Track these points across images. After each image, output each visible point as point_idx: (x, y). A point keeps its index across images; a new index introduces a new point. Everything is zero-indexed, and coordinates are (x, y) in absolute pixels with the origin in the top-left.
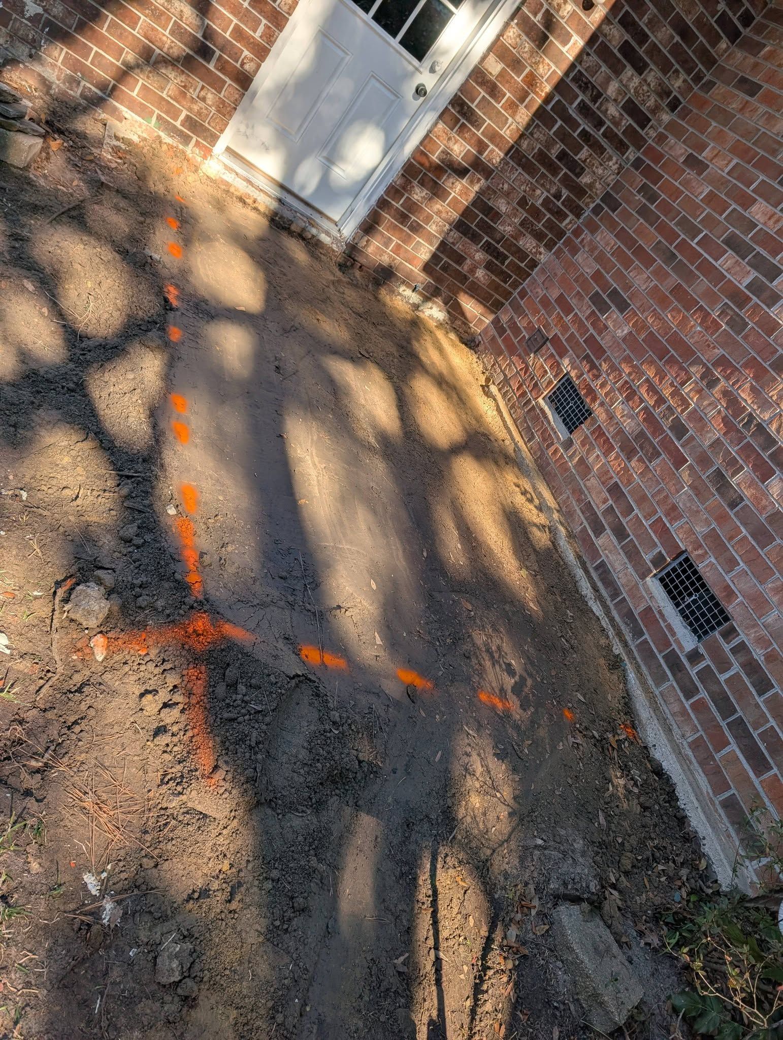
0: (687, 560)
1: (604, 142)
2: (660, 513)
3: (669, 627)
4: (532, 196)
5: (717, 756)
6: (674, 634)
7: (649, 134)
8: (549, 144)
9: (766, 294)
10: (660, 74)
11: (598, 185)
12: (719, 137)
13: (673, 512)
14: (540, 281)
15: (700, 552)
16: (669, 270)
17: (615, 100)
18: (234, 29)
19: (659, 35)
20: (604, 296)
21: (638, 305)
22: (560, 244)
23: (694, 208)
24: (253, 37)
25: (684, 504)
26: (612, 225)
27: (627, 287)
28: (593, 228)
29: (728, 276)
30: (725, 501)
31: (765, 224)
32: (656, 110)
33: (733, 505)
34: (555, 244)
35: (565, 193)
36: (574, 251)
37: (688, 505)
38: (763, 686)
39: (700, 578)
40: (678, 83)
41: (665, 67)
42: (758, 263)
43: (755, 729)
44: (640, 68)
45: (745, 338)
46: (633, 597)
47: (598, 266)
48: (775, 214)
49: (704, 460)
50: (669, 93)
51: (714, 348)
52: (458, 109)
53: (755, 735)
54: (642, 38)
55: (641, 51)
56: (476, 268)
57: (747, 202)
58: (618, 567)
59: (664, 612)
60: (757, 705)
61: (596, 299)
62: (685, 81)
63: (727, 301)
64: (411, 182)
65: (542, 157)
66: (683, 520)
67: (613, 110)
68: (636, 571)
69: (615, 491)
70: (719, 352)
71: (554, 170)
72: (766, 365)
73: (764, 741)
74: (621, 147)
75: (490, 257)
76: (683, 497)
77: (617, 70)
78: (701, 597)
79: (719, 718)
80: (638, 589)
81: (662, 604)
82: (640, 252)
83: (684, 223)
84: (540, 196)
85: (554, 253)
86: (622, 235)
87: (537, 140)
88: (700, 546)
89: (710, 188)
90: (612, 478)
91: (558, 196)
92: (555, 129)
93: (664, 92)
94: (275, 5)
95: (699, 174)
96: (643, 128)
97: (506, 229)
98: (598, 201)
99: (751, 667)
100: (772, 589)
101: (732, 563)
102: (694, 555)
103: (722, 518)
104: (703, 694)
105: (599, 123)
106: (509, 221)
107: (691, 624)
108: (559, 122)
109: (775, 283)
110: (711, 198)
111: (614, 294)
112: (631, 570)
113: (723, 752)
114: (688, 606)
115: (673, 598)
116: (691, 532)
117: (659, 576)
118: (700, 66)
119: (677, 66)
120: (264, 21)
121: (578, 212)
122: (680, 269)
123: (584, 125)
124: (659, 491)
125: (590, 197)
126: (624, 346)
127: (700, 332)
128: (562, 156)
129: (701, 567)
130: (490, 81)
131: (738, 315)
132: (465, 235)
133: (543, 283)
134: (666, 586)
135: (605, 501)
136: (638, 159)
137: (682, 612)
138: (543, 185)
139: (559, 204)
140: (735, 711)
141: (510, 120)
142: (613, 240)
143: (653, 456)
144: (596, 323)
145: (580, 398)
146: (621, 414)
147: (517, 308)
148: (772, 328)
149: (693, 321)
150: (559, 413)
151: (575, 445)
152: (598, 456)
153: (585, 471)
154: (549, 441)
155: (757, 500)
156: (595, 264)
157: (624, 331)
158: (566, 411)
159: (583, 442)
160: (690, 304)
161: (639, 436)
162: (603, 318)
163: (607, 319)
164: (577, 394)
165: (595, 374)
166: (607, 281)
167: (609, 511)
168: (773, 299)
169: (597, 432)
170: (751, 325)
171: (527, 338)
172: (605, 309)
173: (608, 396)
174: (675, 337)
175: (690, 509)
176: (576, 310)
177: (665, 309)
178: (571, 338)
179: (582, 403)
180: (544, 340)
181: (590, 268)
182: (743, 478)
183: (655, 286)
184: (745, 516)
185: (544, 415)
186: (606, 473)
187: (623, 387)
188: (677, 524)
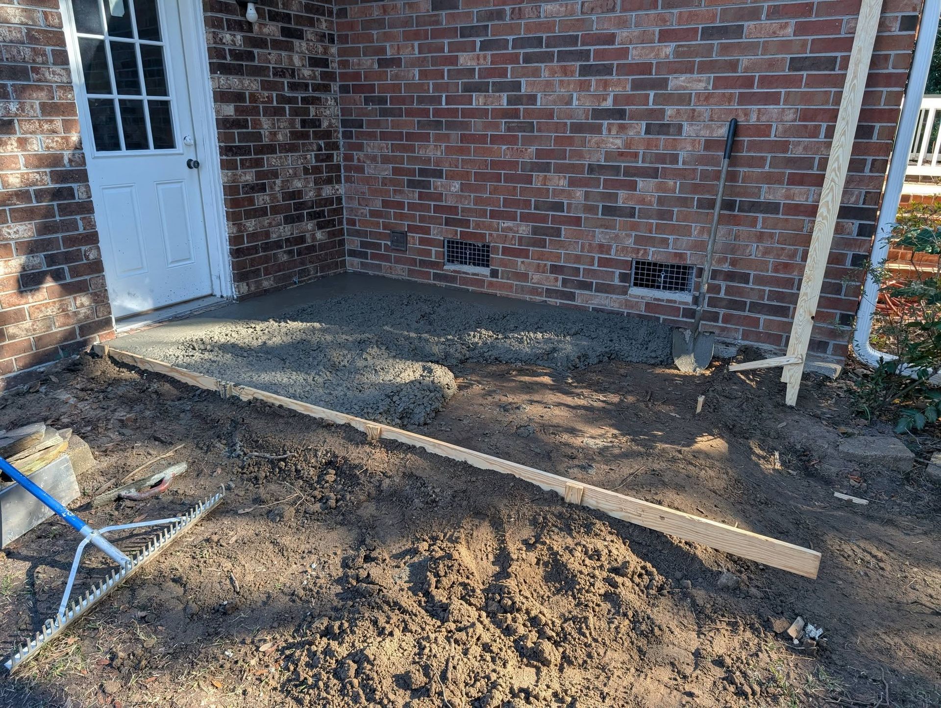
0: (637, 263)
1: (316, 94)
2: (597, 256)
3: (668, 301)
4: (308, 162)
5: (761, 329)
6: (675, 302)
7: (334, 67)
8: (292, 123)
9: (525, 100)
10: (312, 29)
11: (333, 121)
12: (387, 37)
13: (602, 248)
14: (355, 204)
15: (642, 252)
16: (444, 132)
17: (303, 66)
18: (63, 240)
19: (294, 8)
20: (417, 178)
21: (447, 165)
22: (343, 174)
23: (420, 87)
24: (80, 234)
25: (605, 239)
26: (372, 136)
27: (428, 161)
28: (360, 147)
29: (489, 107)
30: (626, 217)
31: (478, 64)
32: (326, 50)
33: (632, 215)
34: (340, 176)
35: (322, 143)
36: (360, 170)
37: (608, 237)
38: (745, 278)
39: (655, 264)
40: (324, 25)
41: (311, 23)
42: (500, 88)
43: (763, 300)
44: (300, 36)
45: (539, 130)
46: (632, 307)
47: (391, 166)
48: (478, 55)
49: (589, 209)
50: (324, 35)
51: (526, 150)
52: (230, 154)
53: (766, 302)
54: (287, 18)
55: (293, 26)
56: (314, 235)
57: (454, 61)
58: (607, 302)
59: (657, 297)
60: (751, 289)
61: (412, 184)
62: (326, 21)
63: (504, 121)
64: (241, 224)
65: (295, 135)
66: (614, 247)
67: (307, 72)
68: (618, 294)
69: (555, 269)
70: (532, 149)
71: (305, 136)
72: (568, 134)
73: (773, 300)
74: (326, 88)
75: (315, 221)
76: (600, 236)
77: (290, 48)
78: (666, 272)
79: (742, 313)
80: (630, 301)
81: (651, 295)
82: (410, 136)
83: (421, 100)
84: (311, 156)
85: (346, 182)
86: (384, 136)
87: (284, 128)
88: (638, 250)
89: (417, 69)
90: (545, 265)
91: (320, 149)
92: (287, 112)
93: (322, 37)
94: (77, 200)
95: (399, 66)
96: (328, 67)
97: (310, 195)
98: (341, 130)
99: (730, 276)
100: (698, 233)
101: (665, 242)
102: (640, 257)
103: (634, 227)
104: (722, 312)
105: (306, 86)
106: (307, 189)
107: (676, 289)
108: (287, 107)
109: (523, 90)
110: (424, 74)
111: (422, 172)
112: (614, 296)
113: (761, 325)
114: (665, 282)
115: (652, 286)
116: (625, 249)
117: (632, 284)
118: (326, 5)
119: (316, 16)
120: (78, 217)
121: (336, 147)
122: (450, 126)
123: (299, 95)
124: (583, 246)
125: (335, 131)
126: (466, 194)
127: (508, 149)
128: (304, 123)
129: (650, 258)
130: (234, 121)
131: (521, 122)
132: (293, 222)
133: (360, 204)
134: (641, 285)
135: (556, 280)
136: (340, 86)
137: (665, 288)
138: (308, 151)
139: (324, 152)
140: (746, 302)
141: (262, 131)
142: (383, 143)
143: (558, 233)
144: (430, 196)
145: (470, 244)
146: (510, 229)
147: (358, 233)
148: (550, 114)
149: (496, 146)
150: (466, 263)
151: (500, 269)
152: (522, 262)
153: (524, 277)
154: (480, 282)
155: (642, 201)
156: (386, 166)
157: (456, 186)
158: (470, 259)
159: (503, 264)
160: (482, 139)
161: (535, 231)
162: (432, 190)
163: (435, 189)
164: (466, 244)
165: (465, 223)
166: (409, 169)
167: (565, 282)
168: (532, 99)
169: (506, 251)
170: (535, 121)
171: (389, 243)
172: (427, 185)
173: (490, 227)
174: (494, 164)
175: (611, 238)
176: (406, 201)
177: (469, 154)
178: (422, 219)
179: (474, 245)
180: (404, 234)
181: (386, 170)
182: (623, 198)
183: (447, 147)
184: (645, 214)
185: (458, 272)
186: (539, 265)
187: (494, 215)
188: (613, 251)
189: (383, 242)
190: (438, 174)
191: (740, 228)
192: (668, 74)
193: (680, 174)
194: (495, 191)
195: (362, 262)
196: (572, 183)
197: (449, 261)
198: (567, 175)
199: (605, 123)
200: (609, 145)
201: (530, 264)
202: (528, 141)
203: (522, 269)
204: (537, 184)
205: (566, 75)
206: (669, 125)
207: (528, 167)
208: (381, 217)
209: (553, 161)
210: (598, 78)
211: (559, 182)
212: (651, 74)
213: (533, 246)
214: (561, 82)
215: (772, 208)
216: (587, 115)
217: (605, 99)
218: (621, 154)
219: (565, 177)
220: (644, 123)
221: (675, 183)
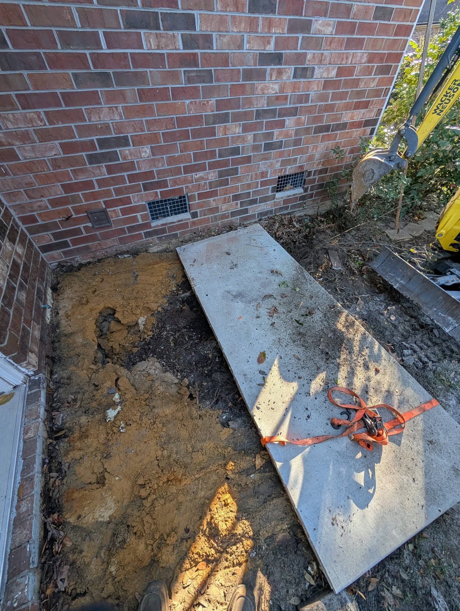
0: (280, 178)
2: (260, 181)
3: (294, 195)
6: (296, 194)
9: (201, 42)
13: (264, 174)
14: (25, 200)
15: (283, 170)
16: (116, 88)
20: (99, 151)
21: (131, 130)
25: (265, 168)
27: (106, 128)
29: (164, 51)
30: (277, 149)
33: (280, 147)
37: (266, 166)
38: (326, 171)
39: (288, 176)
42: (172, 23)
43: (331, 180)
45: (218, 80)
46: (277, 205)
47: (57, 142)
49: (256, 148)
51: (208, 102)
56: (16, 252)
58: (265, 207)
59: (289, 195)
60: (327, 176)
61: (93, 159)
63: (183, 69)
66: (269, 172)
68: (271, 200)
69: (236, 198)
70: (213, 101)
72: (241, 82)
73: (334, 179)
76: (263, 166)
78: (292, 178)
79: (322, 190)
80: (276, 202)
81: (286, 195)
82: (70, 98)
90: (229, 197)
99: (321, 172)
100: (312, 150)
101: (295, 160)
102: (282, 173)
103: (281, 155)
104: (315, 192)
107: (296, 187)
109: (198, 28)
111: (103, 143)
112: (268, 203)
114: (291, 185)
116: (275, 171)
117: (276, 192)
122: (121, 79)
124: (252, 177)
126: (158, 157)
127: (191, 103)
129: (287, 173)
131: (200, 71)
133: (30, 197)
134: (280, 191)
135: (237, 204)
137: (291, 188)
140: (324, 183)
142: (30, 113)
143: (236, 171)
144: (122, 168)
145: (169, 200)
146: (202, 178)
147: (45, 228)
148: (224, 60)
149: (179, 102)
150: (168, 215)
151: (198, 210)
152: (214, 200)
153: (216, 209)
154: (185, 226)
155: (287, 135)
156: (49, 144)
157: (146, 151)
158: (171, 211)
159: (200, 206)
160: (162, 94)
161: (221, 174)
162: (121, 161)
163: (124, 158)
164: (165, 201)
165: (163, 184)
166: (81, 142)
167: (242, 204)
168: (207, 40)
169: (201, 196)
170: (212, 69)
171: (90, 225)
172: (114, 156)
173: (185, 181)
174: (181, 122)
175: (268, 166)
176: (94, 179)
177: (152, 114)
178: (118, 191)
179: (172, 200)
180: (104, 212)
181: (51, 149)
182: (277, 135)
183: (125, 108)
184: (287, 145)
185: (166, 224)
186: (225, 198)
187: (188, 170)
188: (269, 175)
189: (82, 226)
190: (123, 142)
191: (330, 142)
192: (312, 16)
193: (309, 110)
194: (185, 148)
195: (63, 252)
196: (246, 129)
197: (153, 219)
198: (241, 123)
199: (269, 68)
200: (270, 91)
201: (219, 199)
202: (209, 92)
203: (213, 205)
204: (219, 135)
205: (237, 11)
206: (307, 68)
207: (211, 121)
208: (68, 203)
209: (230, 111)
210: (264, 16)
211: (235, 129)
212: (302, 16)
213: (220, 187)
214: (233, 17)
215: (344, 126)
216: (255, 60)
217: (269, 43)
218: (277, 98)
219: (240, 124)
220: (293, 67)
221: (305, 117)
